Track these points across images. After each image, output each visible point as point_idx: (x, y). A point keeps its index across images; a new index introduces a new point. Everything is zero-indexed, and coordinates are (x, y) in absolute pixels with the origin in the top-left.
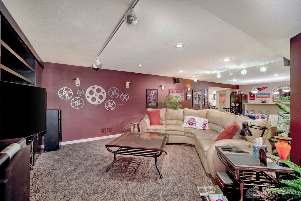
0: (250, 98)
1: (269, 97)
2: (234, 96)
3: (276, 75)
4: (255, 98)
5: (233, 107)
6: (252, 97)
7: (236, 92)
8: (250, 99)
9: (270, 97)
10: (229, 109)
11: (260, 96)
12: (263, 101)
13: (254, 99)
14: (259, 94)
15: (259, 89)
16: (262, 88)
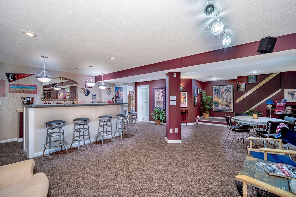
1: (38, 92)
4: (4, 93)
11: (19, 89)
13: (2, 96)
14: (16, 86)
15: (14, 75)
16: (22, 74)
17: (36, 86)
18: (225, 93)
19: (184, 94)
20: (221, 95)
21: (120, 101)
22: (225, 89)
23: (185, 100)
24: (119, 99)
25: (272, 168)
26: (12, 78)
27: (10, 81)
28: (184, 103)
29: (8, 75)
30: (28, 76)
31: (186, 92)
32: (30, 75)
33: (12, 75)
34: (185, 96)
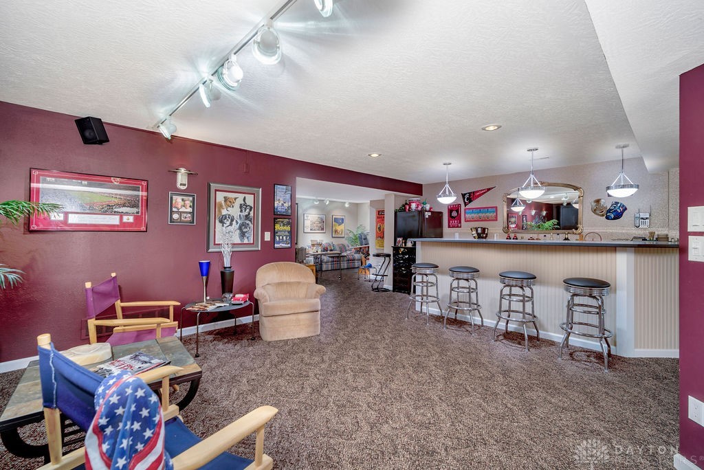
0: (449, 223)
1: (496, 219)
2: (405, 215)
4: (460, 222)
5: (399, 249)
7: (410, 204)
8: (449, 227)
9: (498, 218)
10: (389, 256)
11: (475, 216)
12: (479, 231)
13: (458, 227)
15: (471, 193)
16: (478, 191)
17: (497, 208)
25: (139, 360)
26: (468, 199)
27: (466, 204)
29: (464, 195)
30: (485, 193)
32: (489, 190)
33: (467, 196)
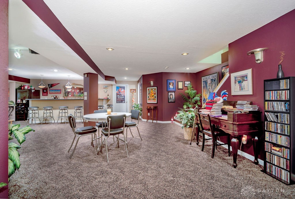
1: (61, 93)
2: (22, 91)
3: (56, 71)
4: (47, 94)
5: (19, 104)
6: (45, 92)
7: (24, 87)
8: (43, 95)
10: (13, 107)
11: (53, 92)
12: (55, 97)
13: (46, 95)
14: (54, 90)
15: (51, 84)
16: (54, 84)
17: (61, 90)
18: (211, 86)
19: (154, 90)
20: (208, 88)
21: (121, 98)
22: (211, 80)
23: (155, 95)
24: (120, 96)
26: (50, 86)
27: (50, 88)
28: (154, 99)
29: (49, 85)
31: (156, 88)
32: (58, 84)
33: (50, 85)
34: (155, 91)
